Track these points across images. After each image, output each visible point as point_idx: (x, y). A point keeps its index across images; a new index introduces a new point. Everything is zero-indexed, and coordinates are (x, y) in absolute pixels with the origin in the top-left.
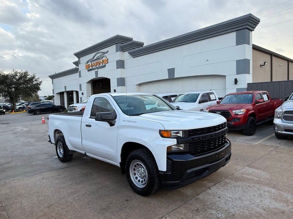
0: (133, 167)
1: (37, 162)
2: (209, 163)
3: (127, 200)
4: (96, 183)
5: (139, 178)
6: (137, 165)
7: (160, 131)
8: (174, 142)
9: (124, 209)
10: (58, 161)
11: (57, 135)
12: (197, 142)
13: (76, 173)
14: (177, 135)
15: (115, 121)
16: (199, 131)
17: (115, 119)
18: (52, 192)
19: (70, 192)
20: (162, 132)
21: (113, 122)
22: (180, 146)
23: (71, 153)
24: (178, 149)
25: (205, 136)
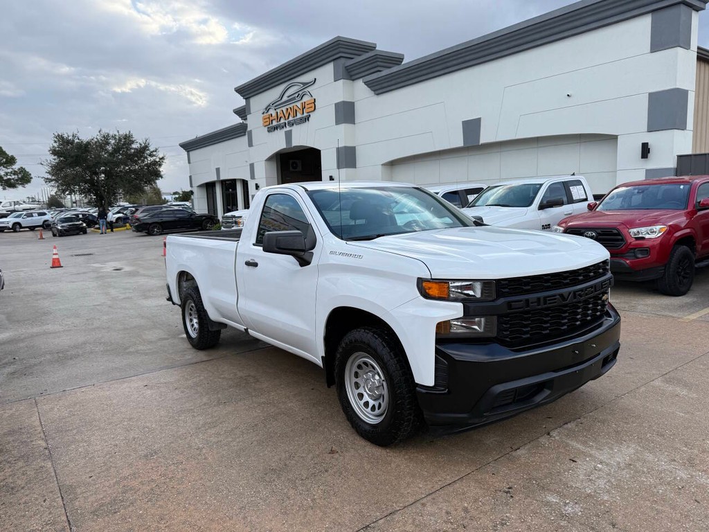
0: (355, 369)
1: (141, 347)
2: (555, 371)
3: (332, 452)
4: (264, 403)
5: (366, 398)
6: (363, 365)
7: (420, 281)
8: (455, 312)
9: (321, 475)
10: (187, 345)
11: (184, 284)
12: (521, 312)
13: (222, 376)
14: (466, 292)
15: (313, 253)
16: (527, 284)
17: (313, 247)
18: (160, 421)
19: (201, 423)
20: (424, 284)
21: (306, 256)
22: (474, 323)
23: (215, 329)
24: (468, 331)
25: (545, 298)
